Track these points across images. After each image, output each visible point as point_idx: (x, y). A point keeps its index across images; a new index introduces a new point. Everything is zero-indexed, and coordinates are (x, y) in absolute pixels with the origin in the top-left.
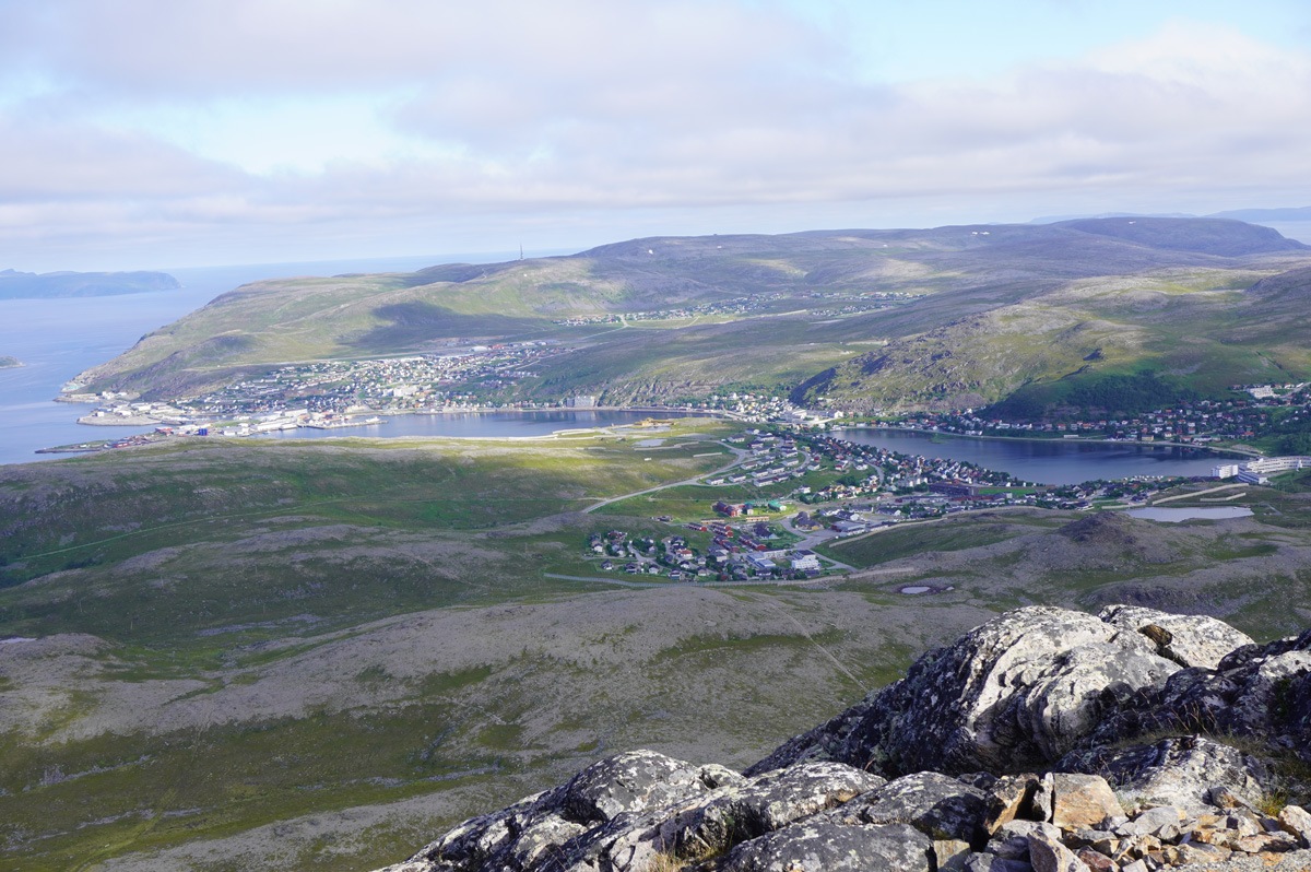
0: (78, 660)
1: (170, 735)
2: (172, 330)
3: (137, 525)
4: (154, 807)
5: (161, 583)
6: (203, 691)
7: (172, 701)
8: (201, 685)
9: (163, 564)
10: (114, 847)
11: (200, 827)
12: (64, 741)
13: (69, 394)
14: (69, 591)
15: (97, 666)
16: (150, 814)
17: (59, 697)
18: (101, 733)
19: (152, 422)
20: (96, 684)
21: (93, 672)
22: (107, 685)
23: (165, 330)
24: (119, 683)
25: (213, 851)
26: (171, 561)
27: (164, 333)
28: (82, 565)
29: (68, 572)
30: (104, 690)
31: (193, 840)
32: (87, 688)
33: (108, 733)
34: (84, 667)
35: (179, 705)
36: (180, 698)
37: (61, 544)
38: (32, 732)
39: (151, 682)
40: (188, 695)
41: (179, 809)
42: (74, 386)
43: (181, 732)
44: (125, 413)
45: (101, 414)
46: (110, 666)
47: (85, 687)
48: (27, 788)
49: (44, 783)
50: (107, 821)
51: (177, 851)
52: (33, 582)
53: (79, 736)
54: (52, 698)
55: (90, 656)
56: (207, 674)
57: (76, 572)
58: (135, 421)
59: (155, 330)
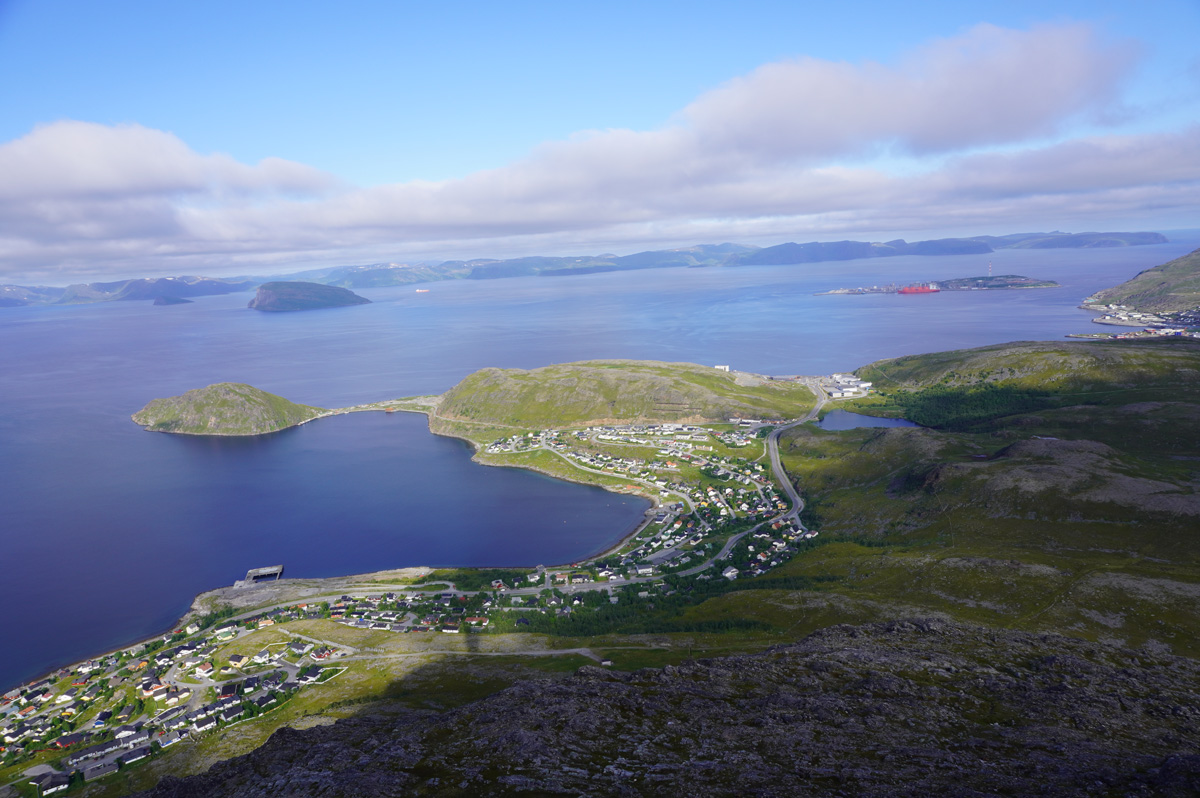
0: (1095, 456)
1: (1153, 513)
2: (1162, 269)
3: (1134, 385)
4: (1138, 551)
5: (1149, 422)
6: (1178, 492)
7: (1155, 493)
8: (1177, 488)
9: (1151, 411)
10: (1112, 567)
11: (1171, 572)
12: (1084, 499)
13: (1088, 304)
14: (1087, 417)
15: (1107, 463)
16: (1135, 555)
17: (1084, 475)
18: (1108, 501)
19: (1141, 325)
20: (1106, 473)
21: (1104, 465)
22: (1113, 474)
23: (1157, 269)
24: (1121, 475)
25: (1179, 589)
26: (1157, 410)
27: (1157, 271)
28: (1095, 404)
29: (1087, 407)
30: (1111, 477)
31: (1166, 578)
32: (1100, 474)
33: (1112, 502)
34: (1098, 462)
35: (1160, 496)
36: (1161, 492)
37: (1083, 390)
38: (1066, 490)
39: (1142, 479)
40: (1167, 492)
41: (1155, 557)
42: (1091, 300)
43: (1161, 513)
44: (1123, 318)
45: (1108, 318)
46: (1115, 464)
47: (1099, 472)
48: (1060, 520)
49: (1070, 520)
50: (1107, 551)
51: (1154, 581)
52: (1065, 409)
53: (1093, 499)
54: (1079, 475)
55: (1103, 456)
56: (1181, 483)
57: (1092, 407)
58: (1130, 324)
59: (1150, 268)
